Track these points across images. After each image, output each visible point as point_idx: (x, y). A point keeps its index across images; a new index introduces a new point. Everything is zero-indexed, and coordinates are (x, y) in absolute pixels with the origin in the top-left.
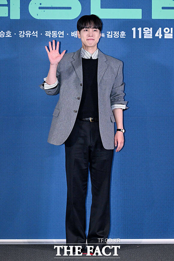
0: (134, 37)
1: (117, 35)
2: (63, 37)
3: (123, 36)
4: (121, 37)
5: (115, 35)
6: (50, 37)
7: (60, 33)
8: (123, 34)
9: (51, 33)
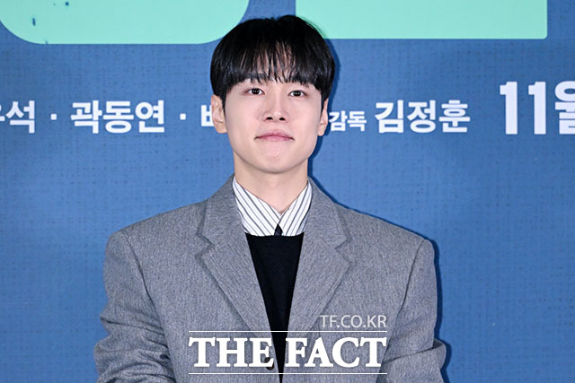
0: (512, 127)
1: (428, 118)
2: (161, 130)
3: (455, 124)
4: (446, 129)
5: (418, 118)
6: (96, 130)
7: (144, 111)
8: (456, 114)
9: (100, 113)
